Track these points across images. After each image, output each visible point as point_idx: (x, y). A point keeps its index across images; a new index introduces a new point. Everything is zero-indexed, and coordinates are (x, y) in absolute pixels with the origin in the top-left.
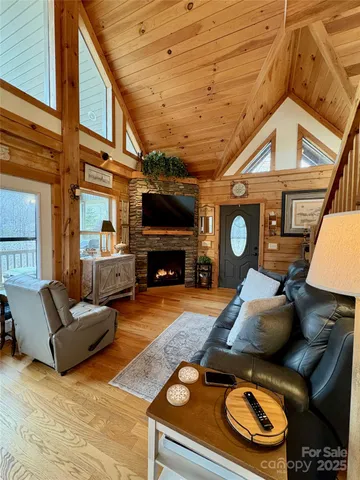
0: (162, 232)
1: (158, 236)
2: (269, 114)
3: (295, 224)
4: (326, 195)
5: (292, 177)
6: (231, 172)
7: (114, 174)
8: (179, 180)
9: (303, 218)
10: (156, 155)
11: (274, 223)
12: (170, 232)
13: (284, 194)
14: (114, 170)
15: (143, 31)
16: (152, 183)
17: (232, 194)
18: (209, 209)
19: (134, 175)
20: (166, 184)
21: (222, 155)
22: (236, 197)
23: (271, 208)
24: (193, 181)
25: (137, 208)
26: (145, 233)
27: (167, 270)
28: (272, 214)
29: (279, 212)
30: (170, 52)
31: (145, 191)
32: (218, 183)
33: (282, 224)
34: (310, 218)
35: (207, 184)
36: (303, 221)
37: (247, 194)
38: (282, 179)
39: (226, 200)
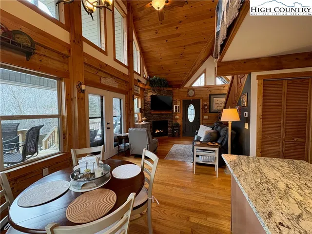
0: (159, 113)
1: (157, 114)
2: (203, 62)
3: (215, 108)
4: (226, 96)
5: (213, 88)
6: (187, 85)
7: (141, 88)
8: (165, 89)
9: (218, 105)
10: (157, 78)
11: (206, 107)
12: (163, 112)
13: (210, 95)
14: (141, 86)
15: (157, 33)
16: (154, 91)
17: (188, 95)
18: (178, 101)
19: (147, 87)
20: (160, 91)
21: (185, 79)
22: (190, 96)
23: (205, 101)
24: (170, 89)
25: (148, 102)
26: (152, 113)
27: (159, 130)
28: (206, 103)
29: (208, 103)
30: (167, 41)
31: (151, 94)
32: (181, 90)
33: (209, 108)
34: (220, 105)
35: (176, 90)
36: (218, 106)
37: (195, 95)
38: (209, 89)
39: (185, 98)
